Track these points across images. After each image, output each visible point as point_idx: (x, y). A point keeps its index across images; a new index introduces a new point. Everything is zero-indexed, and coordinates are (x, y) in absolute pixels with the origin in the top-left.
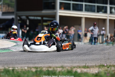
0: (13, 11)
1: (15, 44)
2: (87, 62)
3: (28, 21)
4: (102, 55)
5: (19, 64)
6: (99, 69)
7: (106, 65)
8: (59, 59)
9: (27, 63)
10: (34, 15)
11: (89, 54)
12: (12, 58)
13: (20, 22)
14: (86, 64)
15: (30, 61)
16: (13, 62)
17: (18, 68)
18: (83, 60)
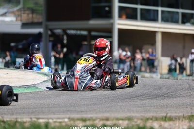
0: (40, 20)
1: (46, 78)
2: (169, 111)
3: (65, 37)
5: (54, 113)
6: (189, 122)
8: (121, 104)
9: (68, 111)
10: (75, 28)
11: (171, 97)
12: (41, 102)
13: (52, 39)
14: (167, 114)
15: (72, 108)
16: (43, 109)
17: (53, 119)
18: (162, 107)
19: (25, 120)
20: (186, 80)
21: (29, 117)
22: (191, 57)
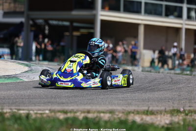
0: (22, 10)
1: (27, 69)
2: (151, 104)
3: (47, 28)
4: (176, 91)
5: (35, 104)
6: (171, 116)
7: (182, 109)
8: (102, 97)
9: (49, 102)
10: (58, 18)
11: (153, 90)
12: (22, 92)
13: (33, 29)
14: (149, 107)
15: (53, 99)
16: (24, 100)
17: (33, 111)
18: (143, 100)
19: (5, 111)
20: (168, 73)
21: (10, 107)
22: (174, 50)
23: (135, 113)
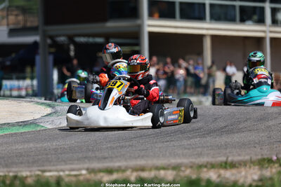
1: (49, 110)
2: (230, 153)
3: (72, 47)
4: (263, 131)
5: (65, 162)
6: (260, 169)
7: (275, 158)
8: (160, 145)
9: (85, 158)
10: (85, 32)
11: (230, 132)
12: (45, 145)
13: (53, 50)
14: (227, 158)
15: (90, 153)
16: (49, 156)
17: (63, 171)
18: (219, 147)
19: (24, 174)
23: (209, 166)
